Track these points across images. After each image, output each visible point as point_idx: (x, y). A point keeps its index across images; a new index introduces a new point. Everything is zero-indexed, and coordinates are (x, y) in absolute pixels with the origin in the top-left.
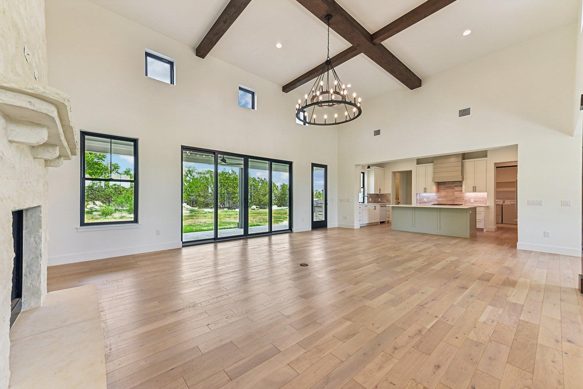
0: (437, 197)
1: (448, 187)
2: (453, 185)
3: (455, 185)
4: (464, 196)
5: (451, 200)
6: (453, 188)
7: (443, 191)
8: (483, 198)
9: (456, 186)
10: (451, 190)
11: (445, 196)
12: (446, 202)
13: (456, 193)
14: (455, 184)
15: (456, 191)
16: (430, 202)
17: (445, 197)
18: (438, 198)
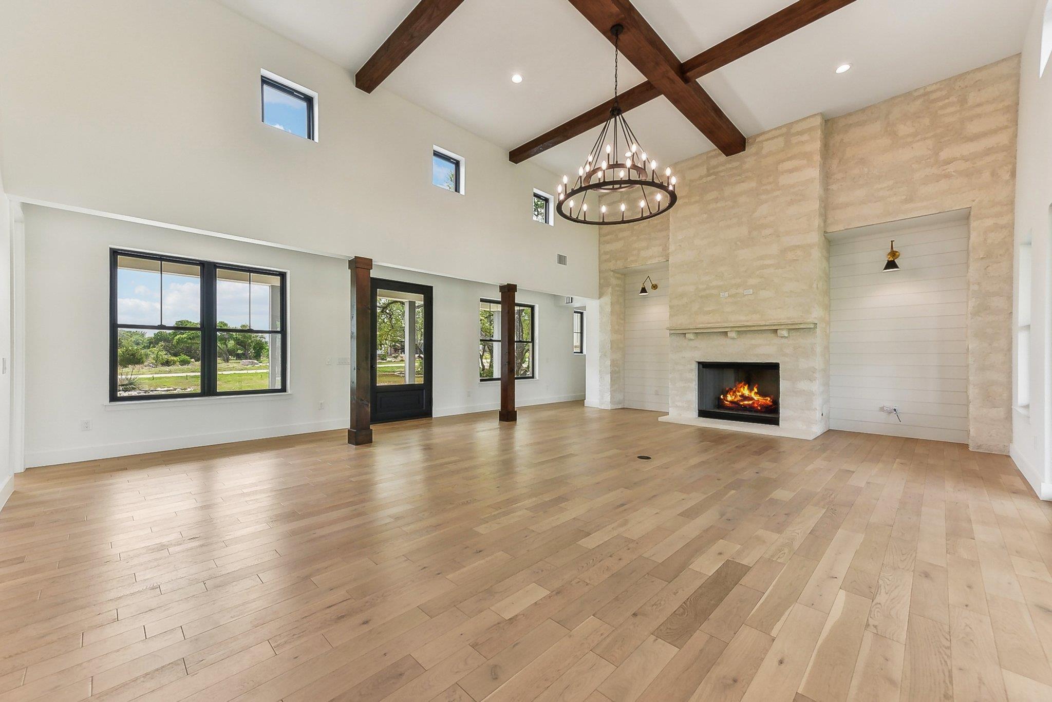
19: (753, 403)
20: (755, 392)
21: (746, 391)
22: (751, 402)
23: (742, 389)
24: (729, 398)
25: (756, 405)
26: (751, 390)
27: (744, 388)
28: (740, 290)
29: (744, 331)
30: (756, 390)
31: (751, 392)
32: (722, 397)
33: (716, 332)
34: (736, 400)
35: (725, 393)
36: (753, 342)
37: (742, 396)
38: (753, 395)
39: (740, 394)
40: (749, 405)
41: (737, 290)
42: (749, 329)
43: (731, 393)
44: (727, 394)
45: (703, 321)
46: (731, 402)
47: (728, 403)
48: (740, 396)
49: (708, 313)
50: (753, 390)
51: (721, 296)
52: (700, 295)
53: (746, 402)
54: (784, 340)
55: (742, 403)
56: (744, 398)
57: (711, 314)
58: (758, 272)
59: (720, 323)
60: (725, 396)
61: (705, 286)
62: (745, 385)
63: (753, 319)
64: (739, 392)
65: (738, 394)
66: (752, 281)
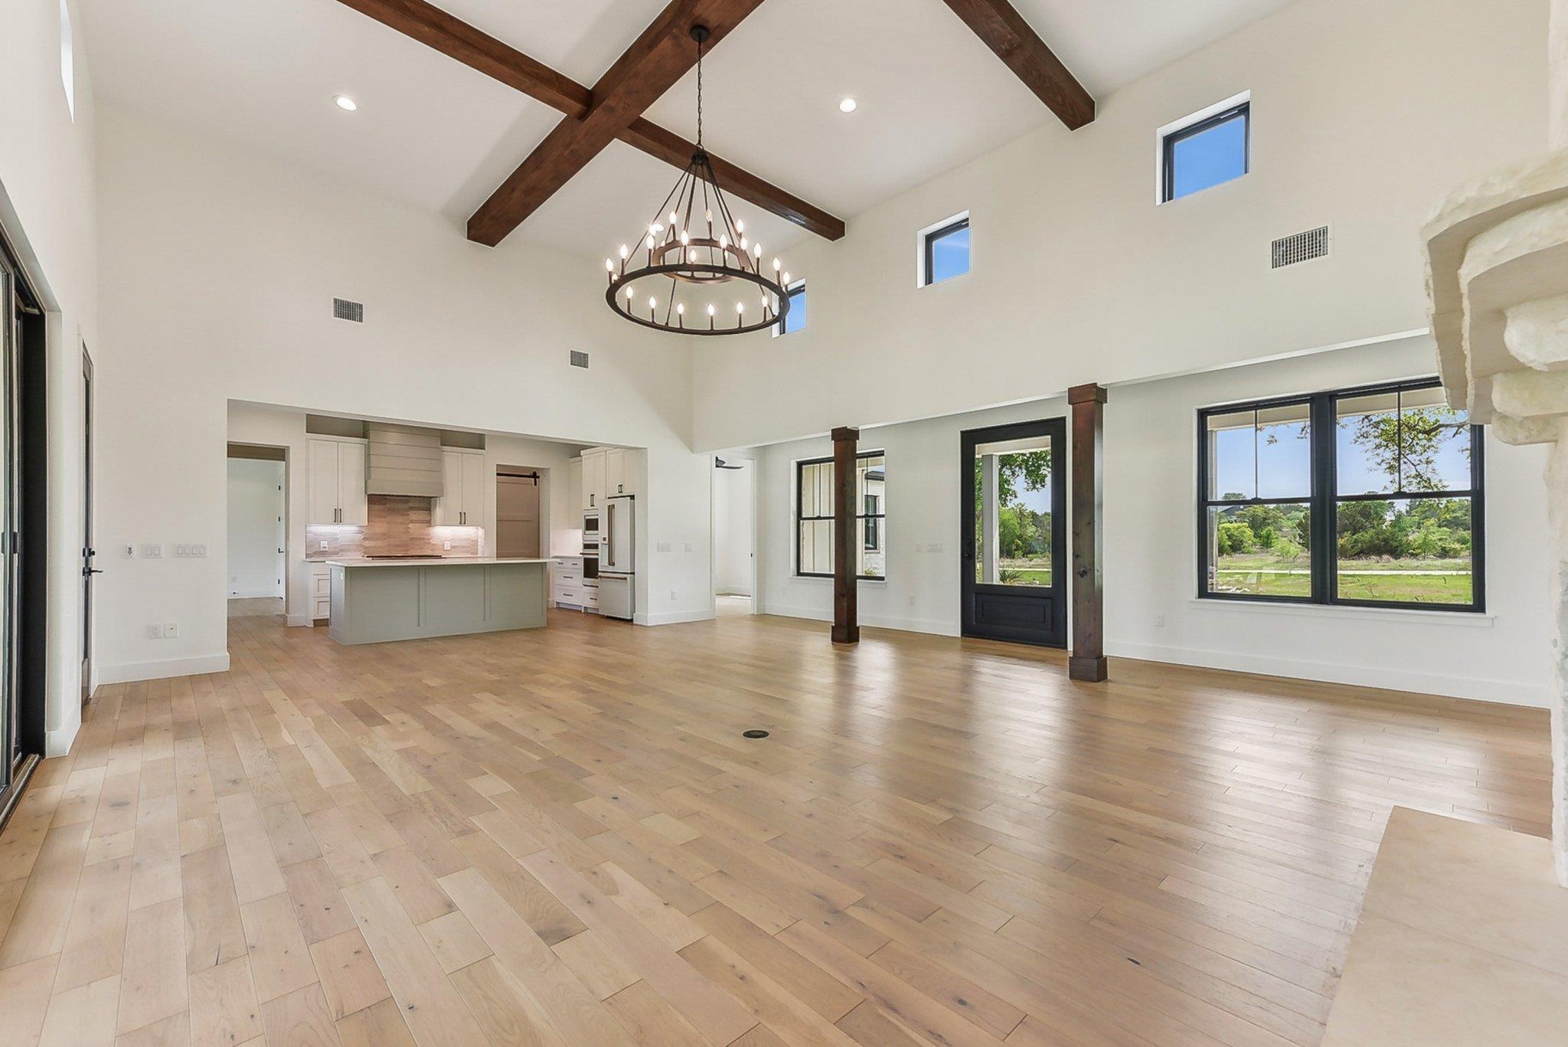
0: (360, 536)
1: (392, 511)
2: (405, 506)
3: (411, 505)
4: (429, 534)
5: (398, 546)
6: (404, 513)
7: (377, 519)
8: (467, 539)
9: (411, 509)
10: (400, 519)
11: (385, 534)
12: (388, 551)
13: (411, 525)
14: (408, 502)
15: (412, 522)
16: (341, 550)
17: (384, 536)
18: (363, 539)
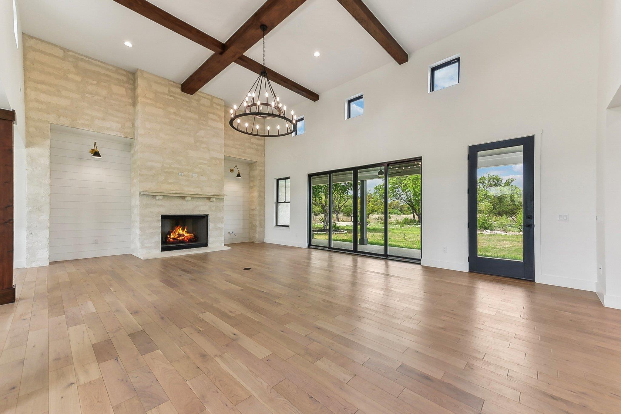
19: (184, 238)
20: (185, 231)
21: (180, 231)
22: (183, 238)
23: (178, 230)
24: (172, 236)
25: (186, 239)
26: (183, 230)
27: (180, 229)
28: (191, 174)
29: (195, 197)
30: (186, 230)
31: (183, 232)
32: (168, 236)
33: (176, 196)
34: (175, 237)
35: (170, 233)
36: (198, 203)
37: (179, 234)
38: (184, 233)
39: (178, 233)
40: (182, 239)
41: (189, 173)
42: (200, 196)
43: (173, 233)
44: (171, 234)
45: (167, 188)
46: (173, 239)
47: (171, 239)
48: (178, 234)
49: (171, 183)
50: (184, 230)
51: (179, 175)
52: (165, 171)
53: (181, 238)
54: (212, 203)
55: (178, 239)
56: (180, 235)
57: (172, 185)
58: (200, 166)
59: (178, 191)
60: (170, 235)
61: (168, 166)
62: (180, 228)
63: (198, 191)
64: (177, 232)
65: (177, 233)
66: (197, 170)
